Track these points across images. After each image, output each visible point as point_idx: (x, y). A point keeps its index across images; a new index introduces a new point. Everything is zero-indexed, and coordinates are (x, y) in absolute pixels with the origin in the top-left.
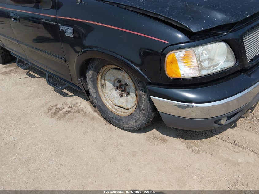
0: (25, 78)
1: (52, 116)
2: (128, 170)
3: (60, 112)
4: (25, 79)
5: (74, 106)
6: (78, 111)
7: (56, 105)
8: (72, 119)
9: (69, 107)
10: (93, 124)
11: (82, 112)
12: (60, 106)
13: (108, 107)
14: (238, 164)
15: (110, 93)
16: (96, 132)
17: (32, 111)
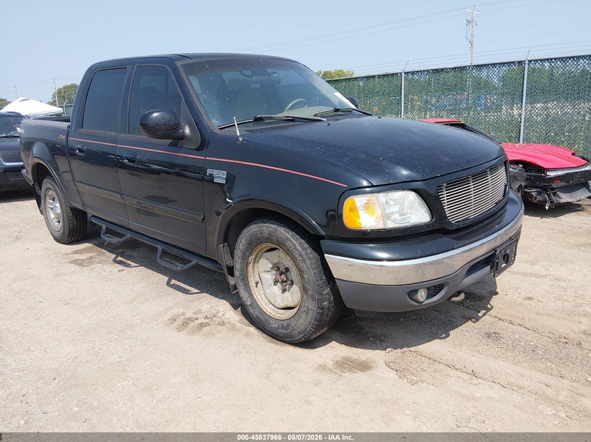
0: (119, 271)
1: (179, 329)
2: (308, 402)
3: (191, 324)
4: (121, 272)
5: (215, 316)
6: (222, 324)
7: (183, 314)
8: (213, 334)
9: (206, 318)
10: (249, 343)
11: (228, 325)
12: (189, 314)
13: (269, 314)
14: (475, 399)
15: (269, 291)
16: (255, 353)
17: (143, 322)
